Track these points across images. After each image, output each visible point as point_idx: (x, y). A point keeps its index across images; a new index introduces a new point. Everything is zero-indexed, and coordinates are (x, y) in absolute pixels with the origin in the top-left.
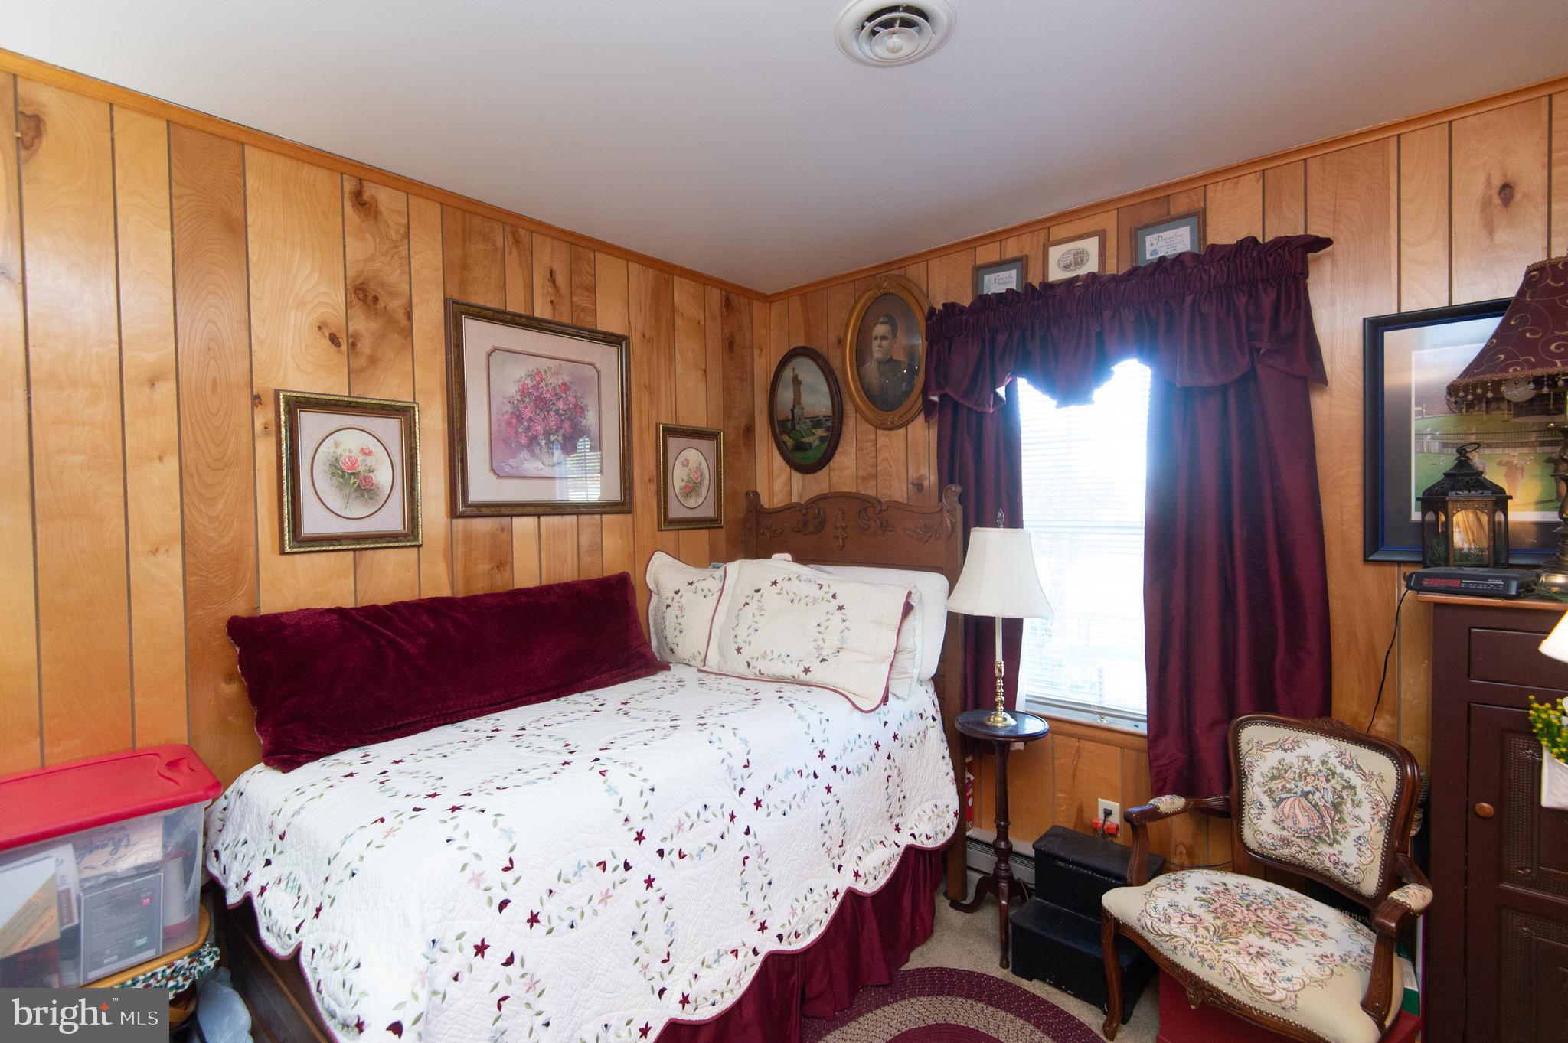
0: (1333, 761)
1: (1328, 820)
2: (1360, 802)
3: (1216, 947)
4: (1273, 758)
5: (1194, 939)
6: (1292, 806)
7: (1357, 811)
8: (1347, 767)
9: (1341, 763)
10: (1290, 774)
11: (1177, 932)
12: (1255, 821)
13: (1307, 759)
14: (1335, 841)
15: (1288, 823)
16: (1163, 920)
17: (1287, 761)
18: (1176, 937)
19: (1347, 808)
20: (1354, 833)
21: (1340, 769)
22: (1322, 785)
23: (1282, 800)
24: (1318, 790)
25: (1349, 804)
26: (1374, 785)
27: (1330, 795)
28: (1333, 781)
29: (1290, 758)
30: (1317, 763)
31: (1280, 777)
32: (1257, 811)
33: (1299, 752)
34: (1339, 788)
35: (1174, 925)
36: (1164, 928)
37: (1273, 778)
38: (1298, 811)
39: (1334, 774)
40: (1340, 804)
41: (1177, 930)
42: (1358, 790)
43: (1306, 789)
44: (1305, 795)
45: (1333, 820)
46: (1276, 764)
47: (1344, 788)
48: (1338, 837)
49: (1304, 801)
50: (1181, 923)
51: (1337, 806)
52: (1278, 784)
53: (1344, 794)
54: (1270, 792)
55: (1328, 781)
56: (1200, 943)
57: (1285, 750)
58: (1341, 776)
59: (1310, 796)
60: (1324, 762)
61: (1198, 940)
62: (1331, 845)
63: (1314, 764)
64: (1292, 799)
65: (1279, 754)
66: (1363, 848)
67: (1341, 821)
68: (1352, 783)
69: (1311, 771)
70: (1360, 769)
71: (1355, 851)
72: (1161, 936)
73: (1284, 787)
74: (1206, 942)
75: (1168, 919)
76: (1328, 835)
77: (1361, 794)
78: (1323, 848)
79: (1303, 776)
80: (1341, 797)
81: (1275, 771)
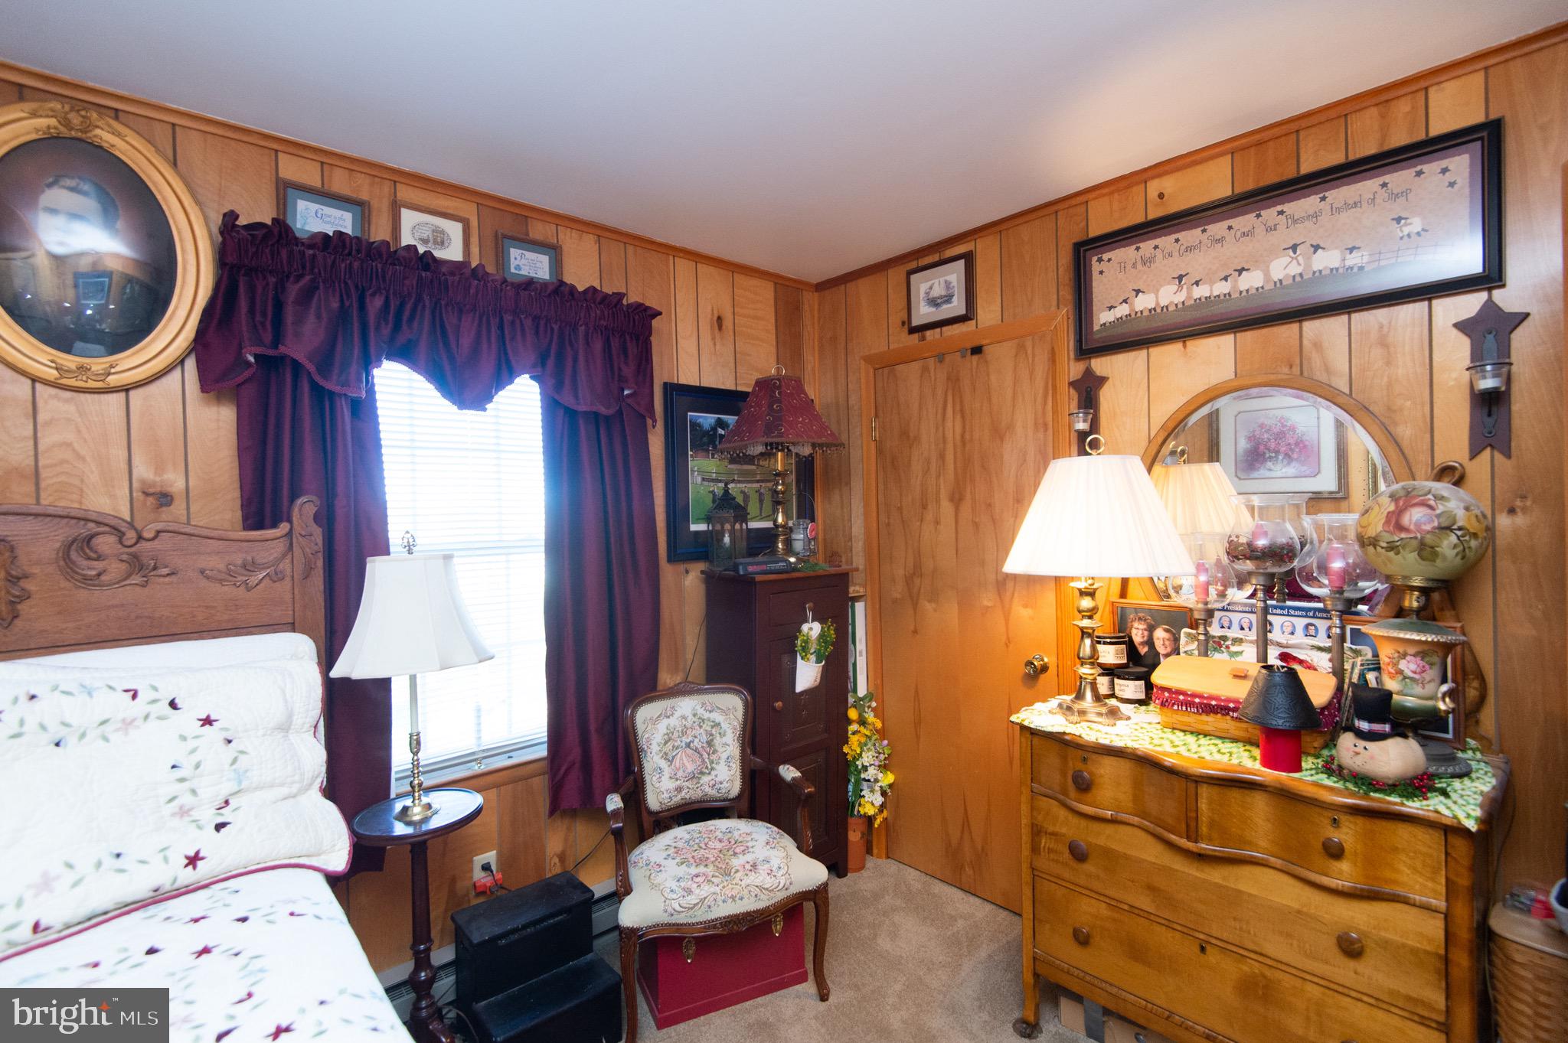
0: (700, 711)
1: (705, 756)
2: (725, 732)
3: (734, 882)
4: (662, 727)
5: (718, 889)
6: (681, 759)
7: (724, 740)
8: (710, 712)
9: (706, 710)
10: (676, 734)
11: (703, 894)
12: (657, 785)
13: (684, 717)
14: (712, 769)
15: (680, 774)
16: (686, 894)
17: (672, 725)
18: (705, 898)
19: (718, 741)
20: (724, 756)
21: (706, 715)
22: (698, 731)
23: (674, 757)
24: (696, 737)
25: (718, 738)
26: (732, 716)
27: (704, 736)
28: (704, 726)
29: (674, 721)
30: (690, 718)
31: (670, 739)
32: (658, 776)
33: (677, 714)
34: (709, 728)
35: (697, 891)
36: (692, 899)
37: (666, 743)
38: (685, 761)
39: (703, 720)
40: (712, 740)
41: (702, 892)
42: (722, 725)
43: (688, 741)
44: (688, 745)
45: (709, 755)
46: (665, 731)
47: (712, 727)
48: (714, 765)
49: (689, 751)
50: (699, 886)
51: (710, 743)
52: (670, 745)
53: (714, 732)
54: (665, 756)
55: (701, 727)
56: (724, 887)
57: (669, 717)
58: (709, 720)
59: (692, 745)
60: (695, 715)
61: (720, 887)
62: (709, 774)
63: (689, 719)
64: (679, 756)
65: (666, 722)
66: (731, 764)
67: (715, 752)
68: (717, 721)
69: (689, 725)
70: (720, 709)
71: (727, 768)
72: (692, 908)
73: (673, 747)
74: (725, 884)
75: (689, 891)
76: (707, 768)
77: (725, 726)
78: (705, 779)
79: (684, 733)
80: (712, 735)
81: (666, 737)
